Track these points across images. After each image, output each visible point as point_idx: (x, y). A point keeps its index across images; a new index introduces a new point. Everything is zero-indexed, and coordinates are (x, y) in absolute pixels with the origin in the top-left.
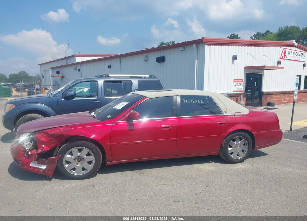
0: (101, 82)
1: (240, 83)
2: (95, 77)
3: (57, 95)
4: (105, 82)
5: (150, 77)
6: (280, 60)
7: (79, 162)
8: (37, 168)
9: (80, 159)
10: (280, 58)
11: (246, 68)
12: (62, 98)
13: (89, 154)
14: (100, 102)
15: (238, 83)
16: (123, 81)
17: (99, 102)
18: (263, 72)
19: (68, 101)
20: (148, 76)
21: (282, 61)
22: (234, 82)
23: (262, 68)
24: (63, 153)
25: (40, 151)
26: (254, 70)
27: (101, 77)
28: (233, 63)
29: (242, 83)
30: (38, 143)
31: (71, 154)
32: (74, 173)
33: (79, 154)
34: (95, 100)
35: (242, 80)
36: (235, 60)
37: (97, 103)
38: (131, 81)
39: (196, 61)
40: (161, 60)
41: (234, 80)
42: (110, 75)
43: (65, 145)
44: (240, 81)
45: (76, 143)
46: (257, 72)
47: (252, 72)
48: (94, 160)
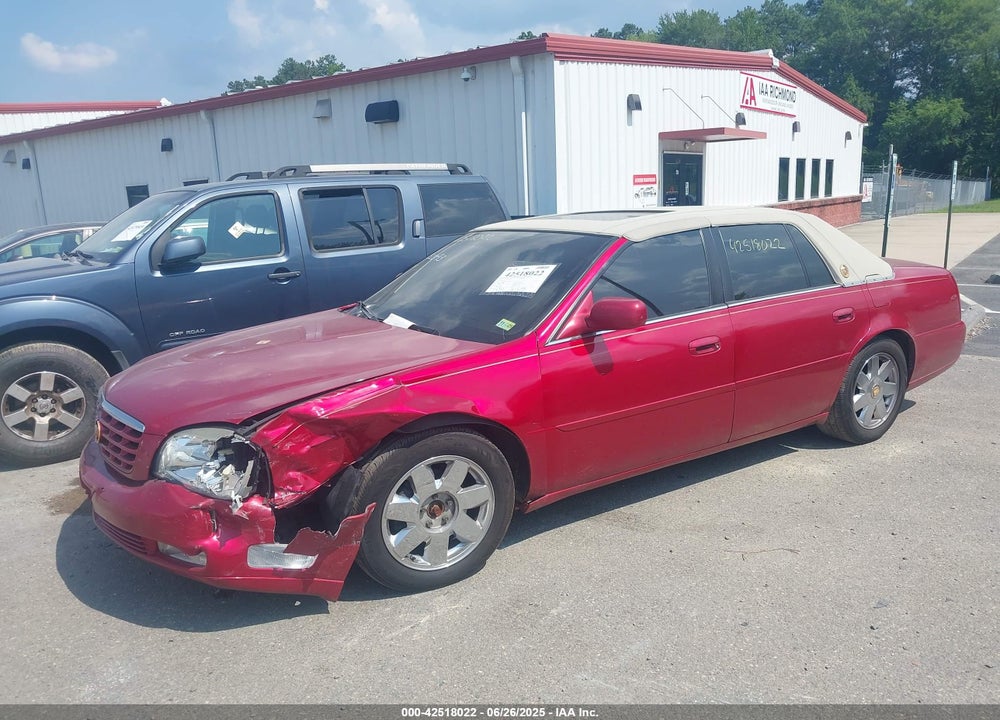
0: (289, 195)
1: (649, 186)
2: (232, 179)
3: (129, 258)
4: (306, 194)
5: (452, 171)
6: (742, 111)
7: (433, 515)
8: (275, 572)
9: (439, 505)
10: (742, 106)
11: (663, 136)
12: (153, 269)
13: (469, 481)
14: (297, 273)
15: (645, 187)
16: (369, 188)
17: (296, 277)
18: (703, 150)
19: (180, 280)
20: (444, 166)
21: (748, 114)
22: (635, 184)
23: (700, 136)
24: (380, 496)
25: (285, 497)
26: (682, 142)
27: (282, 174)
28: (630, 122)
29: (656, 187)
30: (272, 464)
31: (408, 489)
32: (422, 563)
33: (438, 483)
34: (280, 268)
35: (654, 176)
36: (635, 113)
37: (287, 279)
38: (395, 189)
39: (524, 114)
40: (385, 114)
41: (635, 177)
42: (314, 168)
43: (386, 455)
44: (646, 180)
45: (429, 441)
46: (690, 149)
47: (677, 148)
48: (490, 499)
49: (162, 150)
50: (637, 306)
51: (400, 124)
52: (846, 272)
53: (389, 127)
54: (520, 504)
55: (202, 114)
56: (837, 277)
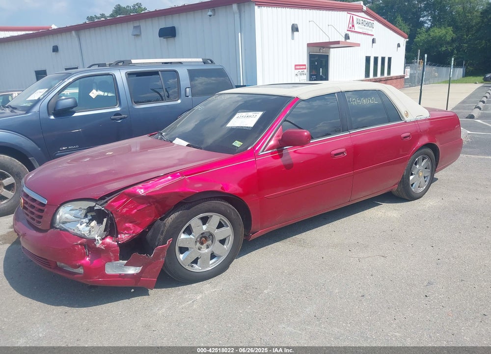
0: (120, 75)
1: (303, 70)
2: (90, 67)
3: (36, 109)
4: (129, 75)
5: (205, 62)
6: (348, 32)
7: (202, 243)
8: (120, 276)
9: (205, 238)
10: (348, 30)
11: (309, 45)
12: (49, 115)
13: (220, 226)
14: (126, 116)
15: (301, 70)
16: (162, 71)
17: (125, 118)
18: (329, 52)
19: (64, 120)
20: (201, 60)
21: (350, 34)
22: (296, 69)
23: (327, 45)
24: (175, 235)
25: (124, 237)
26: (318, 48)
27: (117, 65)
28: (293, 38)
29: (306, 71)
30: (117, 220)
31: (189, 231)
32: (197, 268)
33: (204, 227)
34: (117, 114)
35: (305, 65)
36: (296, 33)
37: (121, 119)
38: (176, 71)
39: (240, 34)
40: (169, 33)
41: (296, 66)
42: (133, 61)
43: (177, 214)
44: (301, 67)
45: (199, 206)
46: (322, 52)
47: (316, 51)
48: (231, 234)
49: (53, 52)
50: (306, 134)
51: (177, 38)
52: (407, 114)
53: (171, 40)
54: (247, 236)
55: (73, 32)
56: (403, 117)
